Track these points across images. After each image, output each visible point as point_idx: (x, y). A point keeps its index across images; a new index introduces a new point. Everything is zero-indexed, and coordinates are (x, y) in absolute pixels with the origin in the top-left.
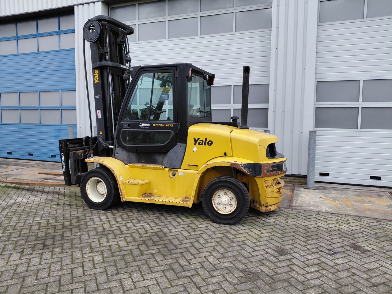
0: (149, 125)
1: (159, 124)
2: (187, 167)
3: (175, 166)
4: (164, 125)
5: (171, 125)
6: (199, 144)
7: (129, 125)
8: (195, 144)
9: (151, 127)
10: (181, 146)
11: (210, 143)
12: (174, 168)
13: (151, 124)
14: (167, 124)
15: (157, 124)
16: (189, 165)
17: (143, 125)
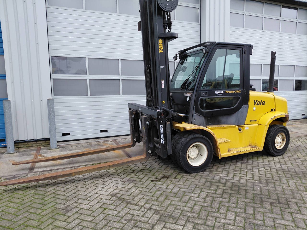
0: (222, 92)
1: (230, 91)
2: (249, 123)
3: (241, 123)
4: (234, 92)
5: (239, 91)
6: (257, 105)
7: (206, 93)
8: (255, 105)
9: (224, 94)
10: (245, 107)
11: (264, 103)
12: (241, 125)
13: (224, 92)
14: (236, 91)
15: (229, 91)
16: (251, 121)
17: (218, 92)
